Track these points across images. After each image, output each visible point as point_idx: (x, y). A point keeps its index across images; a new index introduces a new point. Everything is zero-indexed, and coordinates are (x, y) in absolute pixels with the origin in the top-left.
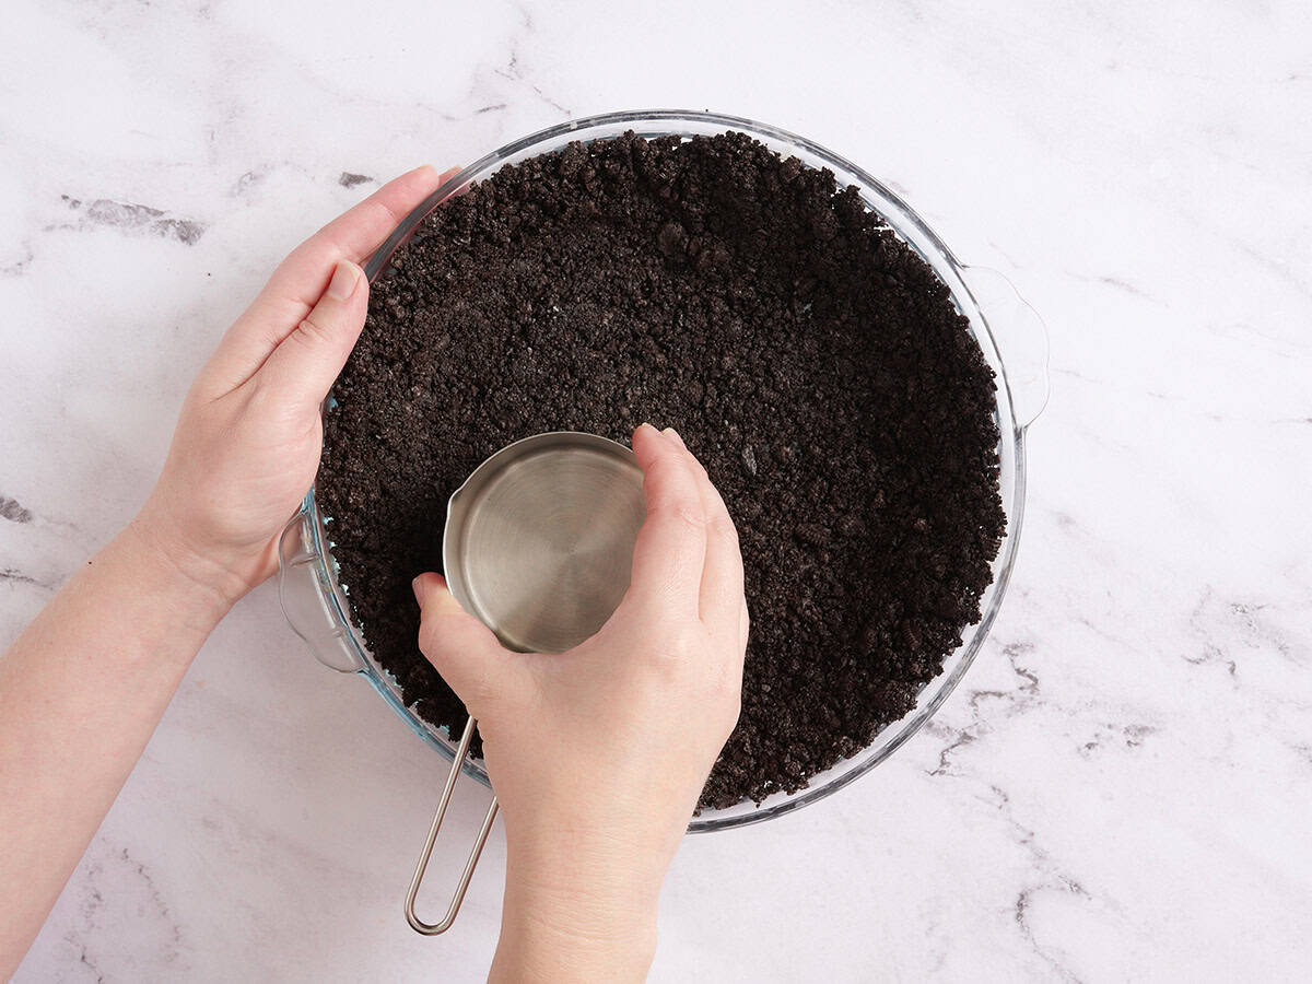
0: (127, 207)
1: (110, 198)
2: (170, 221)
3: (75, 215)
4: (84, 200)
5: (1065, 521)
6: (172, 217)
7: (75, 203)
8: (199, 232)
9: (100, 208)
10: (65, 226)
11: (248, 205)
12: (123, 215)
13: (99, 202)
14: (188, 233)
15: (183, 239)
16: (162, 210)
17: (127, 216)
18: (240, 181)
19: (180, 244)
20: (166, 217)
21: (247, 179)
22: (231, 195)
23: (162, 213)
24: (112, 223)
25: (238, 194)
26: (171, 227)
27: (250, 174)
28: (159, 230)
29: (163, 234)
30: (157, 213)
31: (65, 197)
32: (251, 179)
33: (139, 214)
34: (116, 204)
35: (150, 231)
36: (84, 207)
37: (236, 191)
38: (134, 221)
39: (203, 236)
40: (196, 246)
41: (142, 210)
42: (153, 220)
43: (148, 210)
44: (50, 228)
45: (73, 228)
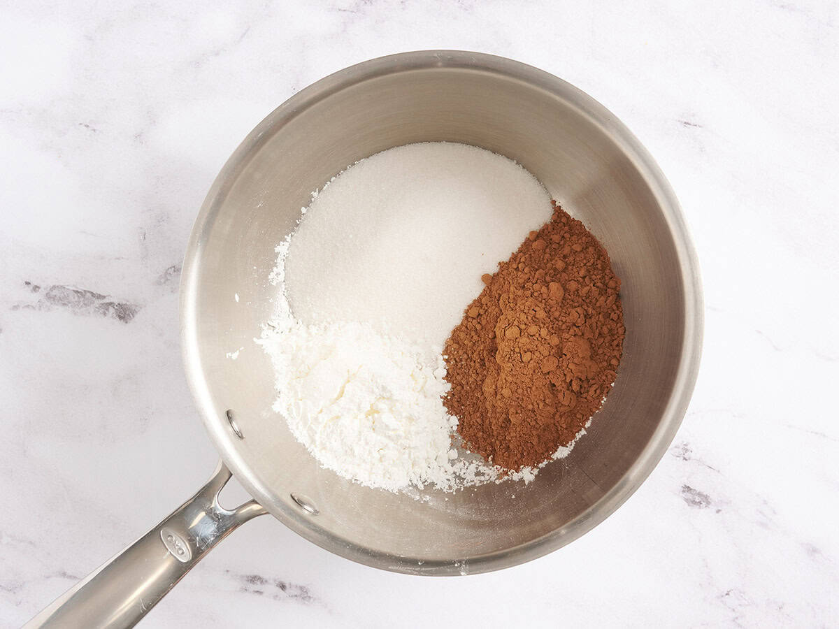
0: (77, 292)
1: (62, 284)
2: (111, 304)
3: (35, 298)
4: (43, 285)
5: (813, 551)
6: (111, 300)
7: (36, 288)
8: (133, 313)
9: (55, 292)
10: (28, 306)
11: (172, 291)
12: (75, 298)
13: (54, 287)
14: (124, 313)
15: (121, 318)
16: (106, 295)
17: (76, 298)
18: (166, 272)
19: (117, 321)
20: (106, 301)
21: (171, 271)
22: (159, 283)
23: (104, 297)
24: (64, 304)
25: (165, 283)
26: (111, 309)
27: (174, 267)
28: (102, 311)
29: (105, 314)
30: (100, 297)
31: (28, 283)
32: (175, 271)
33: (86, 298)
34: (68, 289)
35: (95, 311)
36: (42, 292)
37: (163, 280)
38: (82, 304)
39: (137, 316)
40: (131, 324)
41: (88, 294)
42: (98, 302)
43: (93, 294)
44: (16, 308)
45: (34, 308)
